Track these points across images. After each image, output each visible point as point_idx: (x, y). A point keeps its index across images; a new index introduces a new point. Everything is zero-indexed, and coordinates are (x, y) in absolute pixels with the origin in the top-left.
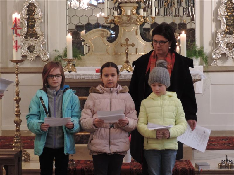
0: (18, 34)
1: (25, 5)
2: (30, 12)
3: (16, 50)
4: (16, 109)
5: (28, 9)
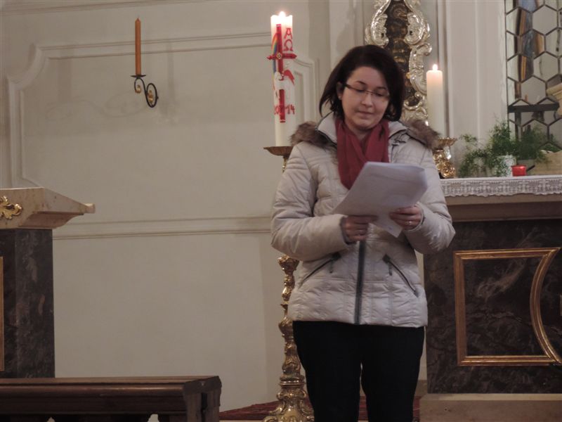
0: (288, 73)
1: (378, 7)
2: (394, 25)
3: (282, 117)
4: (284, 291)
5: (386, 17)
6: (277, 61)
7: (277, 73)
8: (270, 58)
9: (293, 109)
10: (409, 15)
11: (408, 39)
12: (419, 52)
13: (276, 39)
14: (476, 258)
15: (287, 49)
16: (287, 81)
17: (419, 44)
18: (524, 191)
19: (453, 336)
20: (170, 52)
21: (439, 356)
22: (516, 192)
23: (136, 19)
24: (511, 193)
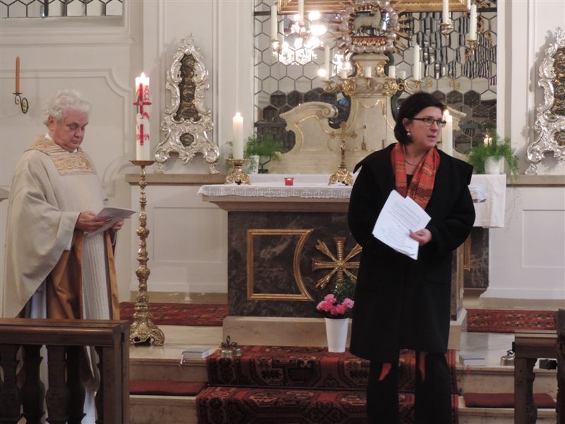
0: (146, 114)
1: (176, 58)
2: (186, 70)
3: (142, 142)
4: (140, 250)
5: (181, 64)
6: (139, 107)
7: (139, 114)
8: (135, 104)
9: (148, 137)
10: (195, 64)
11: (195, 79)
12: (201, 87)
13: (139, 93)
14: (261, 234)
15: (146, 99)
16: (145, 119)
17: (202, 83)
18: (294, 195)
19: (245, 281)
20: (37, 78)
21: (236, 294)
22: (289, 195)
23: (16, 57)
24: (286, 196)
